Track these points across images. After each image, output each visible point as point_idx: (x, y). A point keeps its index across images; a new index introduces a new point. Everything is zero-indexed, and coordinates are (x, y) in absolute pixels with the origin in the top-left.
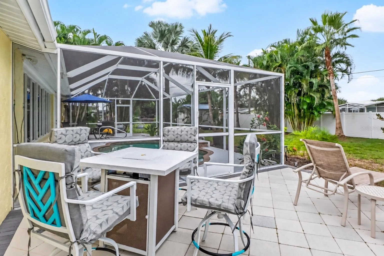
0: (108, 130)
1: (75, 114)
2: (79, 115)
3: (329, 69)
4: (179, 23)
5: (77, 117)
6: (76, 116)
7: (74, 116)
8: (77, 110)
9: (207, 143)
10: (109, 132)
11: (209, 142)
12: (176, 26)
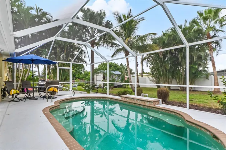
0: (54, 88)
1: (18, 75)
2: (23, 76)
3: (210, 46)
4: (103, 11)
5: (21, 77)
6: (19, 77)
7: (17, 77)
8: (21, 72)
9: (159, 101)
10: (54, 91)
11: (161, 100)
12: (101, 13)
